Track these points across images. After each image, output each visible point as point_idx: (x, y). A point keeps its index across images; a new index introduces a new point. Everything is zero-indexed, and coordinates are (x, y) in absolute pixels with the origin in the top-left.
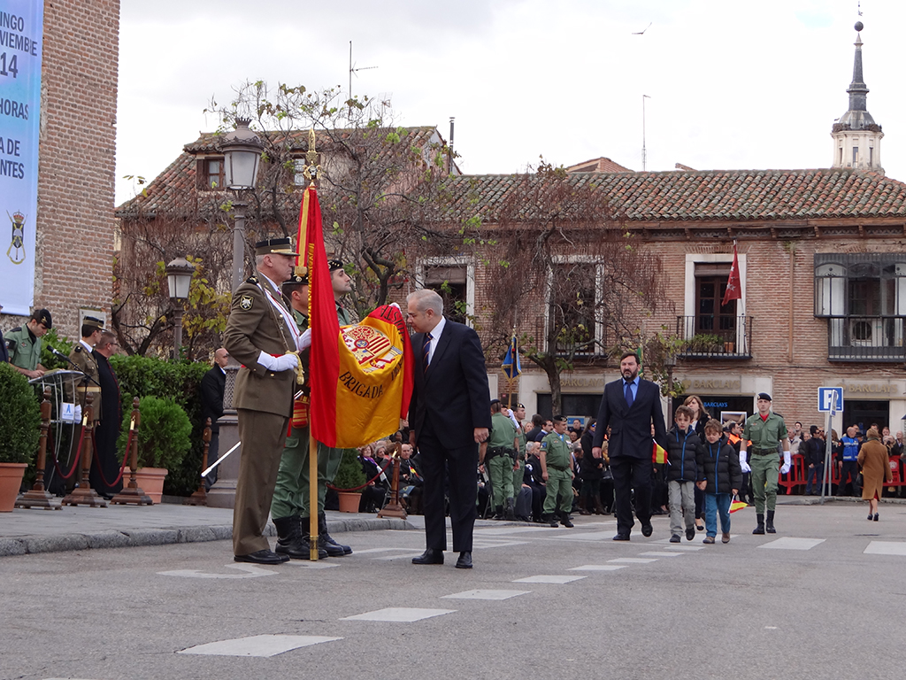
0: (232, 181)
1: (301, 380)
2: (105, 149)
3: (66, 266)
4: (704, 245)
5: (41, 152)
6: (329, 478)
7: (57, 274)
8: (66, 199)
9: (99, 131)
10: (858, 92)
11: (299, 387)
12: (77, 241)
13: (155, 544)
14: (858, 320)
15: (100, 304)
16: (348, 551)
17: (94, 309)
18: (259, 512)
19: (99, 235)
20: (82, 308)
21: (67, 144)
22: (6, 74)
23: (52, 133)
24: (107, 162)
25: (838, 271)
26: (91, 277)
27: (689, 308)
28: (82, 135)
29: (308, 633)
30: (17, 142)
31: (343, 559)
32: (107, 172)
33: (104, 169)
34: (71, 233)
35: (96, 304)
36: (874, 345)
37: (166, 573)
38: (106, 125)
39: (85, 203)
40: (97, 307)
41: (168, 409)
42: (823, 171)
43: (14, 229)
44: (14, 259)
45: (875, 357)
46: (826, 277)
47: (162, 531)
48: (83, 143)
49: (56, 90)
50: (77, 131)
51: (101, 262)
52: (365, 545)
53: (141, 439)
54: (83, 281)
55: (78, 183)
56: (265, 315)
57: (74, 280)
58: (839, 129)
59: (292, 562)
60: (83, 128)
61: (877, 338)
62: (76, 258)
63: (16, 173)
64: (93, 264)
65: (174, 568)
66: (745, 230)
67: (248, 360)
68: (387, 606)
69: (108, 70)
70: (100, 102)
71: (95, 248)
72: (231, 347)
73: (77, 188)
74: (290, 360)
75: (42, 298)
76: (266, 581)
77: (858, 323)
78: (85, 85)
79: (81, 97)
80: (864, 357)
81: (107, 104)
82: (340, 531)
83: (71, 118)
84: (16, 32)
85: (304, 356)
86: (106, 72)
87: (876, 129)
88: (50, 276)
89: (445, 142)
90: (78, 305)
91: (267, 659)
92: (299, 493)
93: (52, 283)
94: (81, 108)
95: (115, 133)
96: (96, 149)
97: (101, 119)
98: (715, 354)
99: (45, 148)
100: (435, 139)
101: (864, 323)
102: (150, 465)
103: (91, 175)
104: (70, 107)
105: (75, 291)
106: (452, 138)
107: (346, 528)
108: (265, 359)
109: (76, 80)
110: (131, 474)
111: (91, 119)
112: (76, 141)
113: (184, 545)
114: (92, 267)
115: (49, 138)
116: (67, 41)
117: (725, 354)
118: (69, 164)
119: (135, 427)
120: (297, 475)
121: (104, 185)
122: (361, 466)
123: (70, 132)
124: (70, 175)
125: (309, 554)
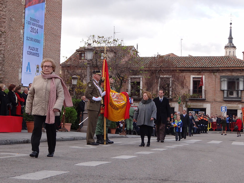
0: (87, 58)
1: (102, 103)
2: (58, 50)
4: (195, 73)
5: (44, 51)
6: (109, 126)
10: (231, 38)
11: (102, 105)
13: (69, 140)
14: (230, 91)
16: (113, 142)
18: (92, 133)
21: (49, 49)
22: (36, 33)
23: (46, 47)
24: (58, 53)
25: (226, 79)
27: (191, 88)
28: (53, 47)
29: (104, 161)
30: (38, 48)
31: (112, 144)
32: (58, 56)
36: (234, 97)
37: (71, 147)
38: (58, 45)
41: (72, 110)
42: (222, 57)
43: (37, 68)
44: (37, 75)
45: (234, 99)
46: (223, 81)
47: (70, 137)
48: (53, 49)
49: (47, 37)
52: (116, 141)
53: (66, 117)
56: (94, 88)
58: (226, 47)
59: (100, 145)
60: (53, 45)
61: (235, 95)
63: (37, 56)
65: (73, 146)
66: (204, 70)
67: (90, 98)
68: (122, 155)
69: (59, 32)
70: (57, 40)
72: (86, 96)
74: (100, 99)
76: (94, 149)
77: (230, 92)
78: (54, 36)
79: (53, 38)
80: (232, 99)
81: (59, 40)
82: (111, 138)
83: (50, 43)
84: (38, 23)
85: (103, 98)
86: (58, 33)
87: (234, 47)
89: (136, 49)
91: (94, 167)
92: (102, 129)
94: (53, 41)
95: (60, 47)
96: (56, 50)
97: (57, 43)
98: (197, 99)
99: (44, 50)
100: (133, 49)
101: (232, 92)
102: (68, 123)
103: (55, 56)
104: (50, 41)
106: (137, 49)
107: (112, 137)
108: (94, 98)
109: (52, 34)
110: (63, 124)
111: (55, 43)
112: (51, 49)
113: (75, 141)
115: (45, 48)
116: (50, 26)
117: (200, 99)
118: (50, 54)
119: (64, 114)
120: (102, 125)
121: (58, 58)
122: (116, 123)
123: (50, 46)
124: (50, 56)
125: (104, 143)
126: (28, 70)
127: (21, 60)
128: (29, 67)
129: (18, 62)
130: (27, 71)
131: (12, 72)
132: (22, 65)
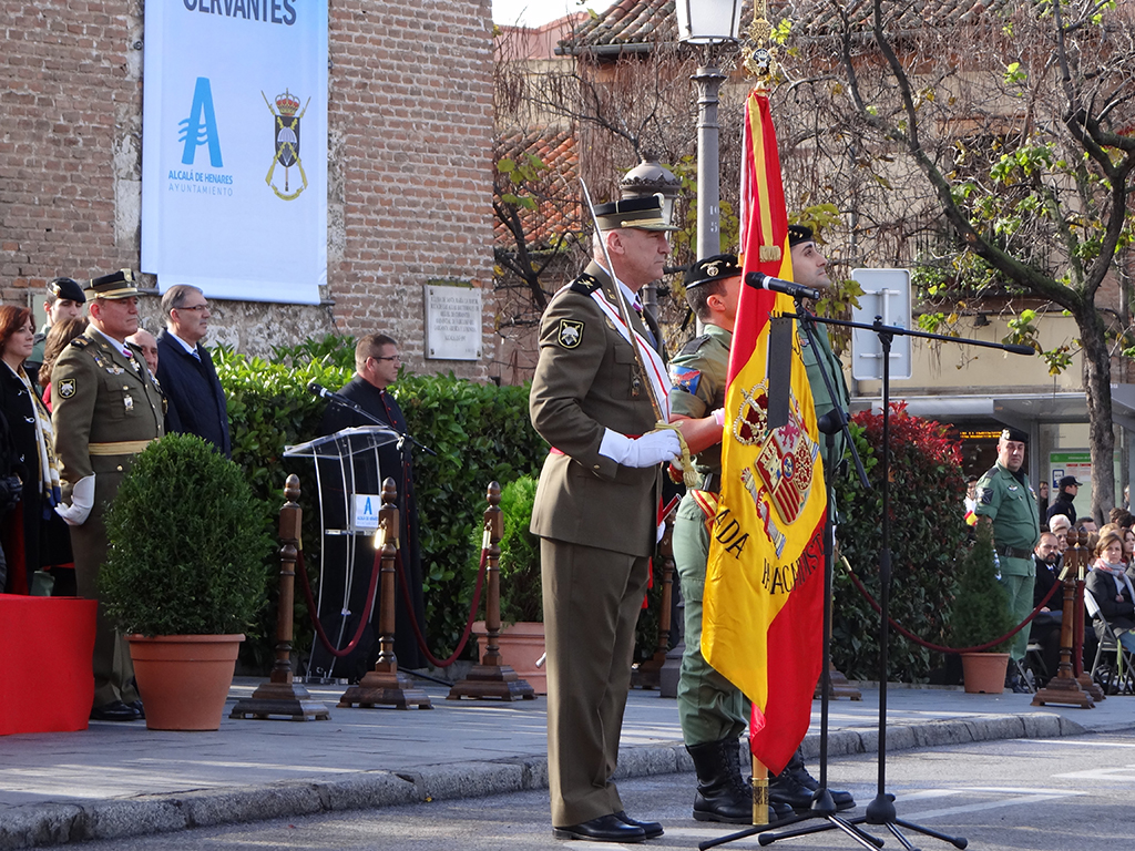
0: (689, 28)
3: (394, 197)
7: (374, 216)
8: (388, 61)
12: (416, 144)
13: (472, 796)
15: (467, 273)
17: (457, 283)
19: (462, 131)
20: (429, 282)
26: (448, 218)
34: (401, 129)
35: (459, 272)
39: (429, 65)
40: (463, 278)
43: (278, 129)
44: (282, 190)
47: (486, 767)
51: (469, 186)
54: (430, 227)
55: (413, 25)
57: (411, 225)
62: (413, 180)
63: (279, 14)
64: (450, 190)
71: (454, 156)
73: (412, 36)
74: (661, 444)
75: (345, 266)
88: (360, 221)
90: (423, 276)
93: (366, 234)
105: (415, 247)
110: (490, 636)
113: (532, 795)
114: (448, 196)
121: (467, 26)
124: (396, 11)
125: (752, 816)
126: (202, 152)
127: (133, 69)
128: (202, 121)
129: (102, 83)
130: (188, 158)
131: (52, 172)
132: (141, 111)
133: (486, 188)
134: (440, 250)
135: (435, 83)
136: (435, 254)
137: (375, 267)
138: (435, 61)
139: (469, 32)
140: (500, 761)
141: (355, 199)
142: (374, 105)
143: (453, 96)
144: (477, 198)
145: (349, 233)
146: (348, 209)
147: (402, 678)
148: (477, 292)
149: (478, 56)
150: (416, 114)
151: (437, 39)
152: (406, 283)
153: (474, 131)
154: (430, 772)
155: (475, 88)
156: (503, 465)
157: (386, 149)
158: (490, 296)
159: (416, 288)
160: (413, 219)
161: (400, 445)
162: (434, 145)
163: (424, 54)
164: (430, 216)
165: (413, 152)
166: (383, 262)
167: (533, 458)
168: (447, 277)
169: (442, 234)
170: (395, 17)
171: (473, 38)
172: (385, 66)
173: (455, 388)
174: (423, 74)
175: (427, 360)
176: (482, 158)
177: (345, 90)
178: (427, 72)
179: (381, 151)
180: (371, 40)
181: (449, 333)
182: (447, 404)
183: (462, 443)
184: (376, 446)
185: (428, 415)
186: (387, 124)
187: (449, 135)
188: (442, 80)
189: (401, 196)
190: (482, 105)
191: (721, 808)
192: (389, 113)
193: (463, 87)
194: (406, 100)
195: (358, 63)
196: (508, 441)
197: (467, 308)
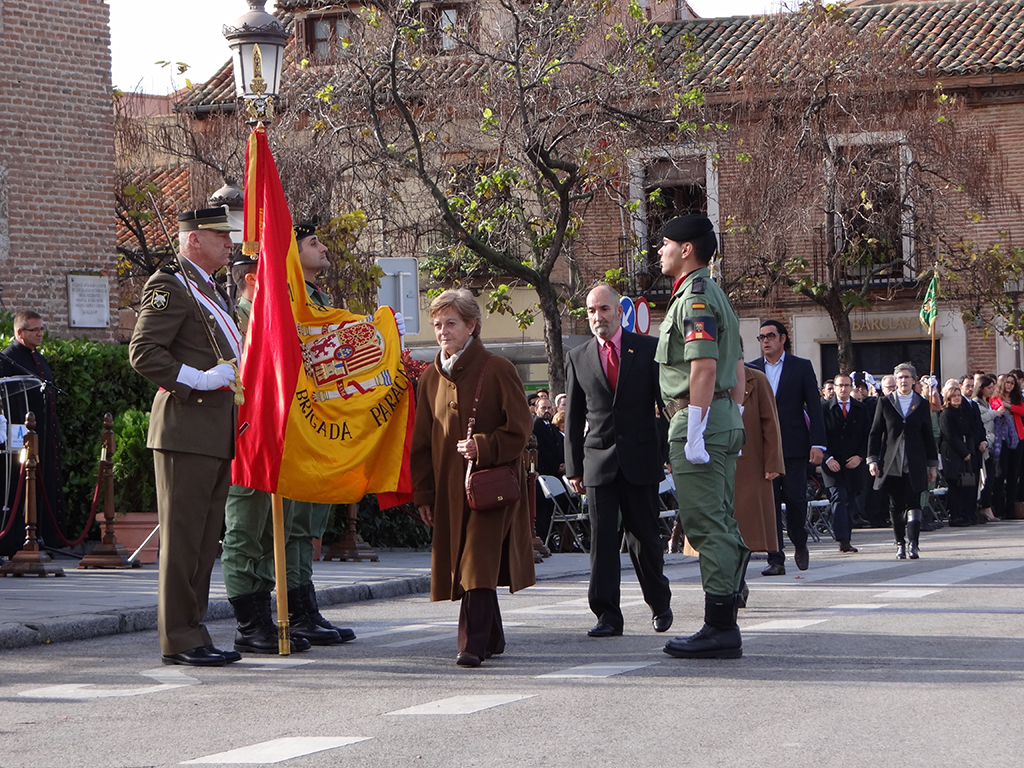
1: (240, 399)
2: (93, 37)
3: (44, 213)
7: (29, 227)
8: (38, 116)
9: (83, 12)
12: (59, 175)
13: (82, 639)
15: (98, 266)
17: (91, 273)
19: (92, 165)
20: (71, 273)
21: (35, 36)
23: (11, 21)
24: (97, 56)
26: (83, 227)
28: (57, 21)
32: (98, 72)
33: (94, 68)
34: (47, 165)
35: (92, 265)
38: (92, 3)
39: (68, 119)
40: (95, 269)
47: (92, 618)
48: (59, 32)
50: (48, 15)
51: (98, 204)
54: (71, 234)
55: (55, 90)
56: (189, 317)
57: (56, 233)
60: (59, 9)
62: (58, 201)
64: (85, 207)
67: (164, 378)
73: (53, 98)
74: (223, 374)
75: (10, 262)
88: (20, 230)
90: (66, 269)
93: (24, 239)
95: (107, 13)
96: (80, 39)
103: (73, 77)
105: (59, 248)
108: (188, 375)
110: (107, 523)
112: (49, 30)
113: (127, 639)
114: (82, 211)
118: (40, 64)
119: (109, 455)
121: (94, 91)
123: (39, 17)
124: (41, 81)
125: (278, 647)
133: (110, 206)
134: (78, 250)
135: (72, 132)
136: (75, 253)
137: (32, 263)
138: (71, 116)
139: (95, 95)
140: (103, 613)
141: (15, 215)
142: (28, 147)
143: (85, 140)
144: (103, 213)
145: (12, 239)
146: (11, 222)
147: (43, 555)
148: (106, 278)
149: (103, 112)
150: (58, 154)
151: (73, 100)
152: (54, 274)
153: (100, 165)
154: (52, 622)
155: (101, 134)
156: (120, 401)
157: (37, 179)
158: (114, 282)
159: (61, 277)
160: (58, 228)
161: (43, 388)
162: (72, 176)
163: (63, 111)
164: (71, 226)
165: (57, 181)
166: (38, 260)
167: (142, 396)
168: (84, 269)
169: (79, 238)
170: (42, 85)
171: (99, 99)
172: (35, 120)
173: (84, 347)
174: (63, 126)
175: (70, 328)
176: (107, 184)
177: (6, 138)
178: (65, 123)
179: (33, 180)
180: (25, 101)
181: (85, 309)
182: (79, 359)
183: (90, 386)
184: (25, 389)
185: (65, 366)
186: (38, 161)
187: (83, 168)
188: (77, 129)
189: (49, 212)
190: (106, 147)
191: (255, 643)
192: (40, 153)
193: (93, 134)
194: (51, 144)
195: (15, 118)
196: (124, 384)
197: (98, 291)
